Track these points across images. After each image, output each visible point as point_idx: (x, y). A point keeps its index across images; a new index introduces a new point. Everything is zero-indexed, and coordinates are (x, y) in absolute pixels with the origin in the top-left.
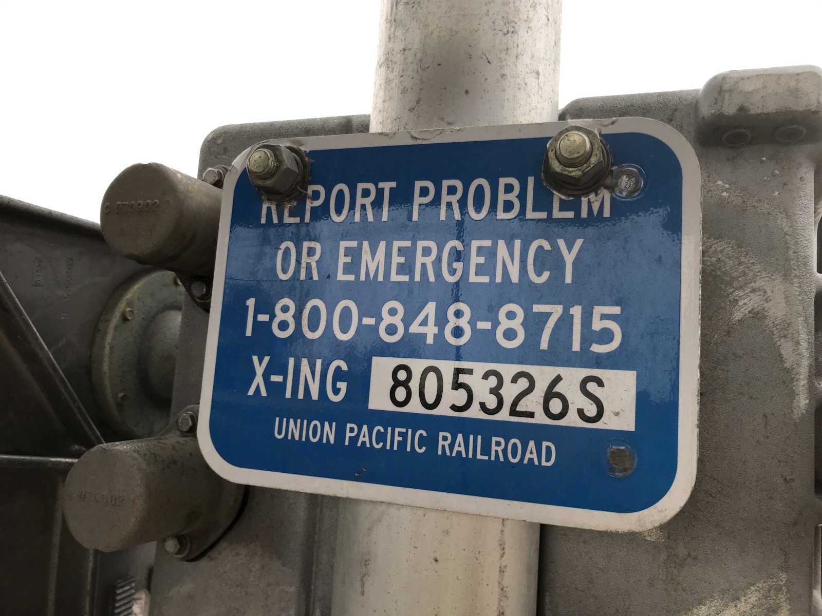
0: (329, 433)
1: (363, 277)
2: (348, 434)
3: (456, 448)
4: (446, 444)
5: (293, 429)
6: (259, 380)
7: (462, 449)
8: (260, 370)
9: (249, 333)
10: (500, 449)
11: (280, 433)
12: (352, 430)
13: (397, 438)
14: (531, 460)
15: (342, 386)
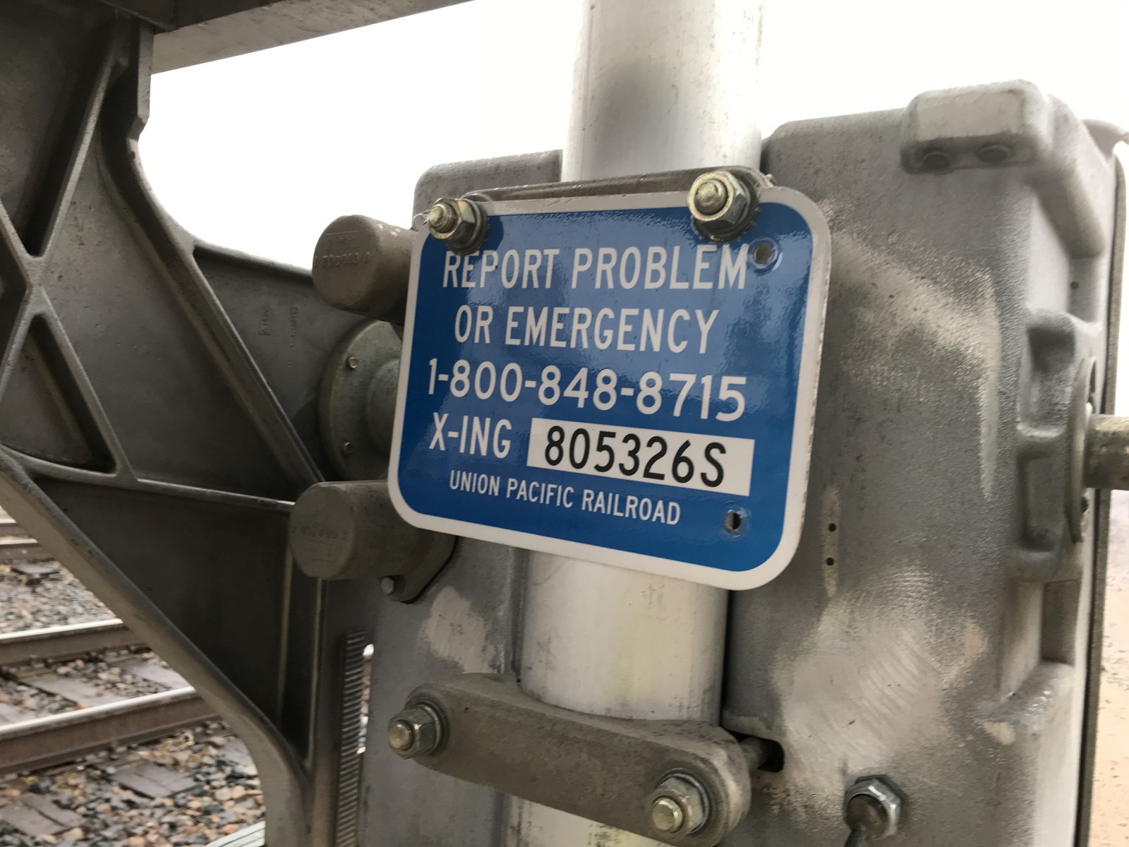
0: (494, 485)
1: (527, 343)
2: (510, 488)
3: (597, 505)
4: (590, 500)
5: (465, 481)
6: (438, 435)
7: (602, 505)
8: (439, 425)
9: (431, 392)
10: (634, 507)
11: (454, 484)
12: (513, 484)
13: (550, 494)
14: (659, 518)
15: (506, 443)
